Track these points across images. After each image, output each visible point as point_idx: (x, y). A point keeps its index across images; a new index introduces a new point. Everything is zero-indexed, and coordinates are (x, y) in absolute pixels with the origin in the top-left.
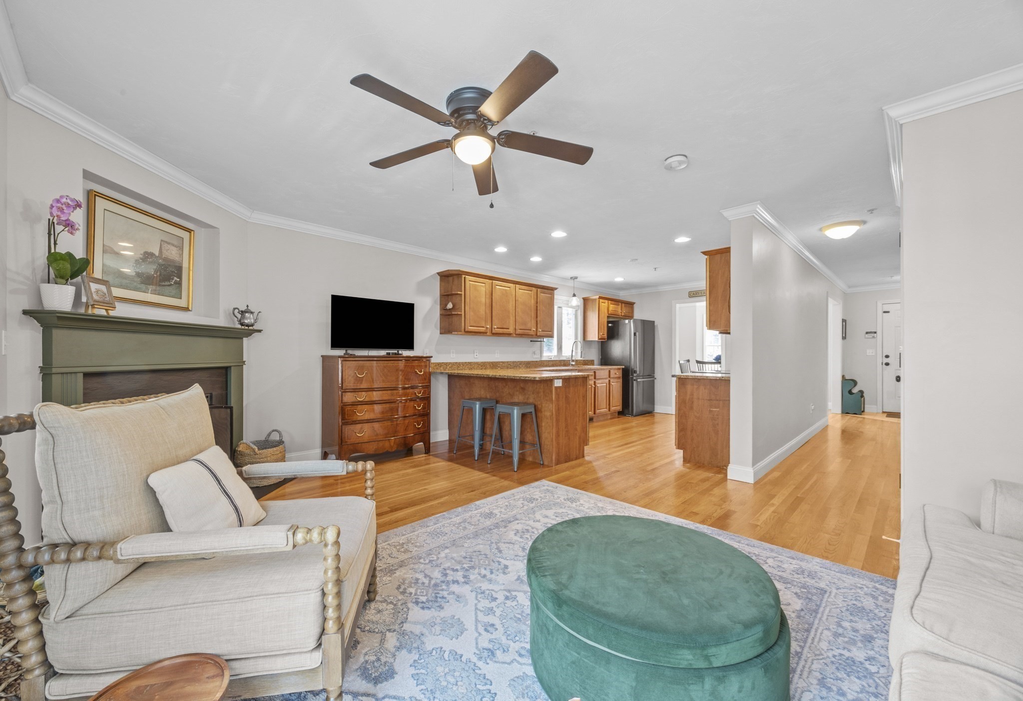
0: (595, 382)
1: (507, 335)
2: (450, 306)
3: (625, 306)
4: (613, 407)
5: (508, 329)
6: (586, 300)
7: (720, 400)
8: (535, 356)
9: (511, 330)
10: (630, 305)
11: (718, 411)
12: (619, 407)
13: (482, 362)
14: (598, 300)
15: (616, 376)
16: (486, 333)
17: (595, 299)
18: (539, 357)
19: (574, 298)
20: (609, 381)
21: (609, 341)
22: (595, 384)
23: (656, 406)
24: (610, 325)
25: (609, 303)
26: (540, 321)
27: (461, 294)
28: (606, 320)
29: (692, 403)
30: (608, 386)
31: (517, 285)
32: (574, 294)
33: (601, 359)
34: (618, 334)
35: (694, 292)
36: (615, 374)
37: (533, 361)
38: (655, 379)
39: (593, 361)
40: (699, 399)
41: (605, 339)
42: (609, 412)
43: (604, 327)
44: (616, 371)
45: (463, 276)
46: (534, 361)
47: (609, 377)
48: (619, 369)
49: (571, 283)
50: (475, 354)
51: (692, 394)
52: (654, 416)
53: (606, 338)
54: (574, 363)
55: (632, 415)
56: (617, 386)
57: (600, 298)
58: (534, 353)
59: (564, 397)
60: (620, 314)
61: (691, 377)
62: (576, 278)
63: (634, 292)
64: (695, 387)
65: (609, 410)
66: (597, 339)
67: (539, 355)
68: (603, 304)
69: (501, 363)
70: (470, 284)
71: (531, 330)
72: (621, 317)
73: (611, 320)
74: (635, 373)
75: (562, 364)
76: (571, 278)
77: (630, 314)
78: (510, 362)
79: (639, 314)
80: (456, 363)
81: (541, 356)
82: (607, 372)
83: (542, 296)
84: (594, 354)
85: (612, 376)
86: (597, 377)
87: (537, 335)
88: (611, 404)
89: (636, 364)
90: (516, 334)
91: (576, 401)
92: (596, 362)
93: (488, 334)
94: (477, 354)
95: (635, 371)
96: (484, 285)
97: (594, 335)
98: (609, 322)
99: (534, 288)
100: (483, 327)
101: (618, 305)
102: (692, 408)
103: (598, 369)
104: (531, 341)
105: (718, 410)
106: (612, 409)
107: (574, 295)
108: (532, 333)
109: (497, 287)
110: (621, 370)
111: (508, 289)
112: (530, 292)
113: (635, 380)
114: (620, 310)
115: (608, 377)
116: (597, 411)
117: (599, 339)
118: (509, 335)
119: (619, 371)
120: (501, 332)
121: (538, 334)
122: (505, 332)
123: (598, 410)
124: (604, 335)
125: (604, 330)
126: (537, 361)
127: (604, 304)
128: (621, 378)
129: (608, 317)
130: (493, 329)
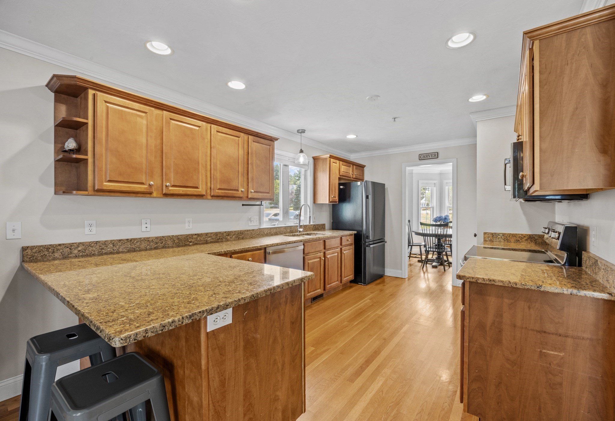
0: (325, 253)
1: (195, 197)
2: (71, 144)
3: (356, 169)
4: (345, 277)
5: (197, 188)
6: (315, 159)
7: (567, 336)
8: (252, 224)
9: (201, 190)
10: (361, 167)
11: (562, 358)
12: (351, 276)
13: (157, 238)
14: (328, 159)
15: (348, 243)
16: (151, 193)
17: (326, 159)
18: (258, 223)
19: (302, 155)
20: (341, 249)
21: (341, 204)
22: (325, 256)
23: (386, 269)
24: (341, 187)
25: (341, 164)
26: (252, 179)
27: (87, 123)
28: (337, 182)
29: (500, 331)
30: (339, 254)
31: (212, 125)
32: (301, 149)
33: (333, 223)
34: (349, 197)
35: (425, 155)
36: (348, 240)
37: (248, 231)
38: (386, 242)
39: (324, 225)
40: (515, 326)
41: (336, 202)
42: (341, 284)
43: (335, 190)
44: (348, 236)
45: (91, 92)
46: (250, 230)
47: (341, 244)
48: (351, 235)
49: (297, 138)
50: (144, 226)
51: (499, 314)
52: (383, 282)
53: (338, 200)
54: (301, 230)
55: (365, 283)
56: (349, 252)
57: (331, 157)
58: (250, 220)
59: (242, 344)
60: (352, 176)
61: (501, 284)
62: (303, 131)
63: (364, 154)
64: (507, 301)
65: (341, 282)
66: (327, 202)
67: (258, 222)
68: (334, 164)
69: (196, 236)
70: (108, 107)
71: (238, 190)
72: (352, 179)
73: (342, 182)
74: (367, 238)
75: (289, 230)
76: (298, 131)
77: (361, 177)
78: (211, 233)
79: (369, 176)
80: (97, 242)
81: (260, 223)
82: (338, 240)
83: (255, 146)
84: (325, 218)
85: (343, 244)
86: (327, 247)
87: (248, 197)
88: (343, 275)
89: (368, 228)
90: (212, 196)
91: (275, 340)
92: (327, 226)
93: (155, 194)
94: (148, 226)
95: (367, 236)
96: (143, 114)
97: (324, 198)
98: (340, 184)
99: (242, 134)
100: (142, 183)
101: (350, 167)
102: (498, 341)
103: (329, 238)
104: (243, 205)
105: (562, 354)
106: (345, 279)
107: (301, 151)
108: (239, 194)
109: (172, 121)
110: (353, 236)
111: (197, 128)
112: (237, 138)
113: (367, 246)
114: (351, 172)
115: (339, 245)
116: (328, 286)
117: (330, 202)
118: (200, 196)
119: (351, 236)
120: (181, 192)
121: (250, 196)
122: (189, 193)
123: (328, 284)
124: (335, 197)
125: (335, 192)
126: (253, 230)
127: (336, 165)
128: (353, 244)
129: (340, 179)
130: (164, 188)
